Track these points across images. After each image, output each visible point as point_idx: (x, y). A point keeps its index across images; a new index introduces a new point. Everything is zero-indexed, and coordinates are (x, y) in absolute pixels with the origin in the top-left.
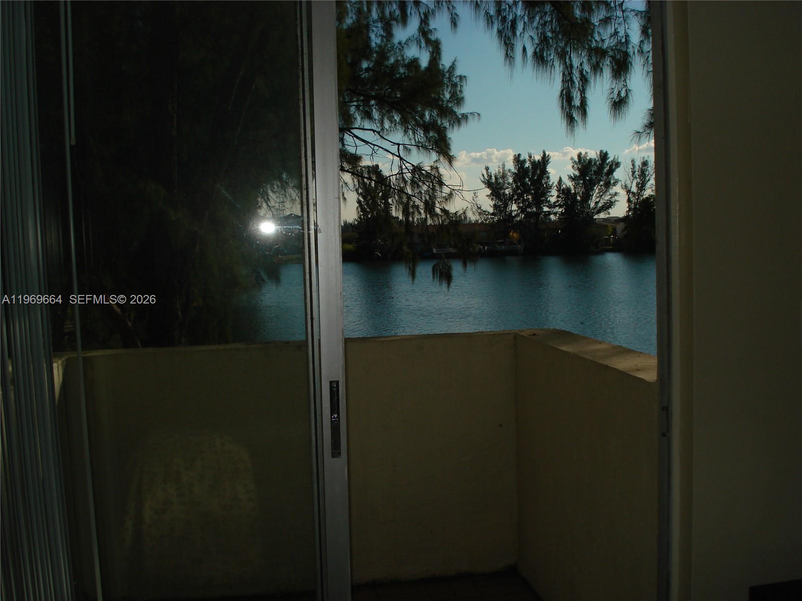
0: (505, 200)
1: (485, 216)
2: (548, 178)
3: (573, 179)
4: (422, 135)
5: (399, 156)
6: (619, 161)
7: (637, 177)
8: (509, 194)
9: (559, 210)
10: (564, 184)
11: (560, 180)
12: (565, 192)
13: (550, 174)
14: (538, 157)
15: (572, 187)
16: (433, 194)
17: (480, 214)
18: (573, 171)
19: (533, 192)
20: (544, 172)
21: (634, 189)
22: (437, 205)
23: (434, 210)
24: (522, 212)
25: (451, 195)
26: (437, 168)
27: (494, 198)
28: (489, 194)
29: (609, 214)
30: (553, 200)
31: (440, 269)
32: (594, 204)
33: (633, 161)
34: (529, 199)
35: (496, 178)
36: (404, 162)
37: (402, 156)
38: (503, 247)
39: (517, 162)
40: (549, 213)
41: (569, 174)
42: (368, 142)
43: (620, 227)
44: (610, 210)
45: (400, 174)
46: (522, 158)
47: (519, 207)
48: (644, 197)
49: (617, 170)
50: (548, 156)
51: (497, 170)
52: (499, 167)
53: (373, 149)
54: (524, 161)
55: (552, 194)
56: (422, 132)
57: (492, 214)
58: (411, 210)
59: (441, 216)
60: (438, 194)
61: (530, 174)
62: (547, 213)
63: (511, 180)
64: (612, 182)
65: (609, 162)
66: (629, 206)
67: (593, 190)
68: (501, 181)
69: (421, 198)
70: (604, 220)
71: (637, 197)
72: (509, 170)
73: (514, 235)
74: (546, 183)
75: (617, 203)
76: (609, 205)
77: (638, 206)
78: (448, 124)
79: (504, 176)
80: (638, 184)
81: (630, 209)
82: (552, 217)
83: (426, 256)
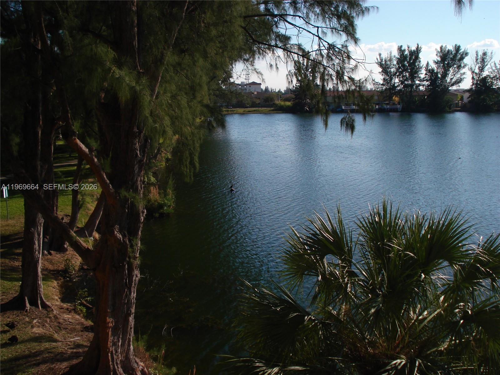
0: (391, 76)
1: (377, 85)
2: (420, 62)
3: (436, 63)
4: (336, 22)
5: (318, 36)
6: (468, 52)
7: (479, 63)
8: (394, 72)
9: (426, 83)
10: (430, 66)
11: (428, 64)
12: (431, 72)
13: (421, 59)
14: (413, 48)
15: (436, 68)
16: (343, 66)
17: (374, 84)
18: (436, 57)
19: (409, 71)
20: (417, 57)
21: (477, 71)
22: (346, 74)
23: (343, 78)
24: (402, 84)
25: (356, 66)
26: (346, 46)
27: (384, 74)
28: (381, 71)
29: (459, 86)
30: (422, 76)
31: (346, 122)
32: (449, 80)
33: (477, 52)
34: (406, 75)
35: (385, 61)
36: (322, 40)
37: (320, 36)
38: (388, 106)
39: (400, 51)
40: (420, 85)
41: (434, 59)
42: (295, 25)
43: (467, 95)
44: (460, 84)
45: (319, 50)
46: (403, 49)
47: (400, 81)
48: (483, 76)
49: (466, 58)
50: (420, 47)
51: (387, 56)
52: (388, 54)
53: (299, 31)
54: (405, 50)
55: (422, 72)
56: (336, 20)
57: (382, 85)
58: (326, 77)
59: (349, 82)
60: (346, 65)
61: (408, 59)
62: (418, 85)
63: (395, 63)
64: (462, 65)
65: (461, 52)
66: (473, 82)
67: (449, 70)
68: (388, 63)
69: (334, 68)
70: (455, 90)
71: (478, 76)
72: (394, 56)
73: (396, 99)
74: (418, 65)
75: (465, 79)
76: (459, 81)
77: (479, 82)
78: (355, 14)
79: (390, 60)
80: (480, 68)
81: (473, 84)
82: (421, 88)
83: (337, 110)
